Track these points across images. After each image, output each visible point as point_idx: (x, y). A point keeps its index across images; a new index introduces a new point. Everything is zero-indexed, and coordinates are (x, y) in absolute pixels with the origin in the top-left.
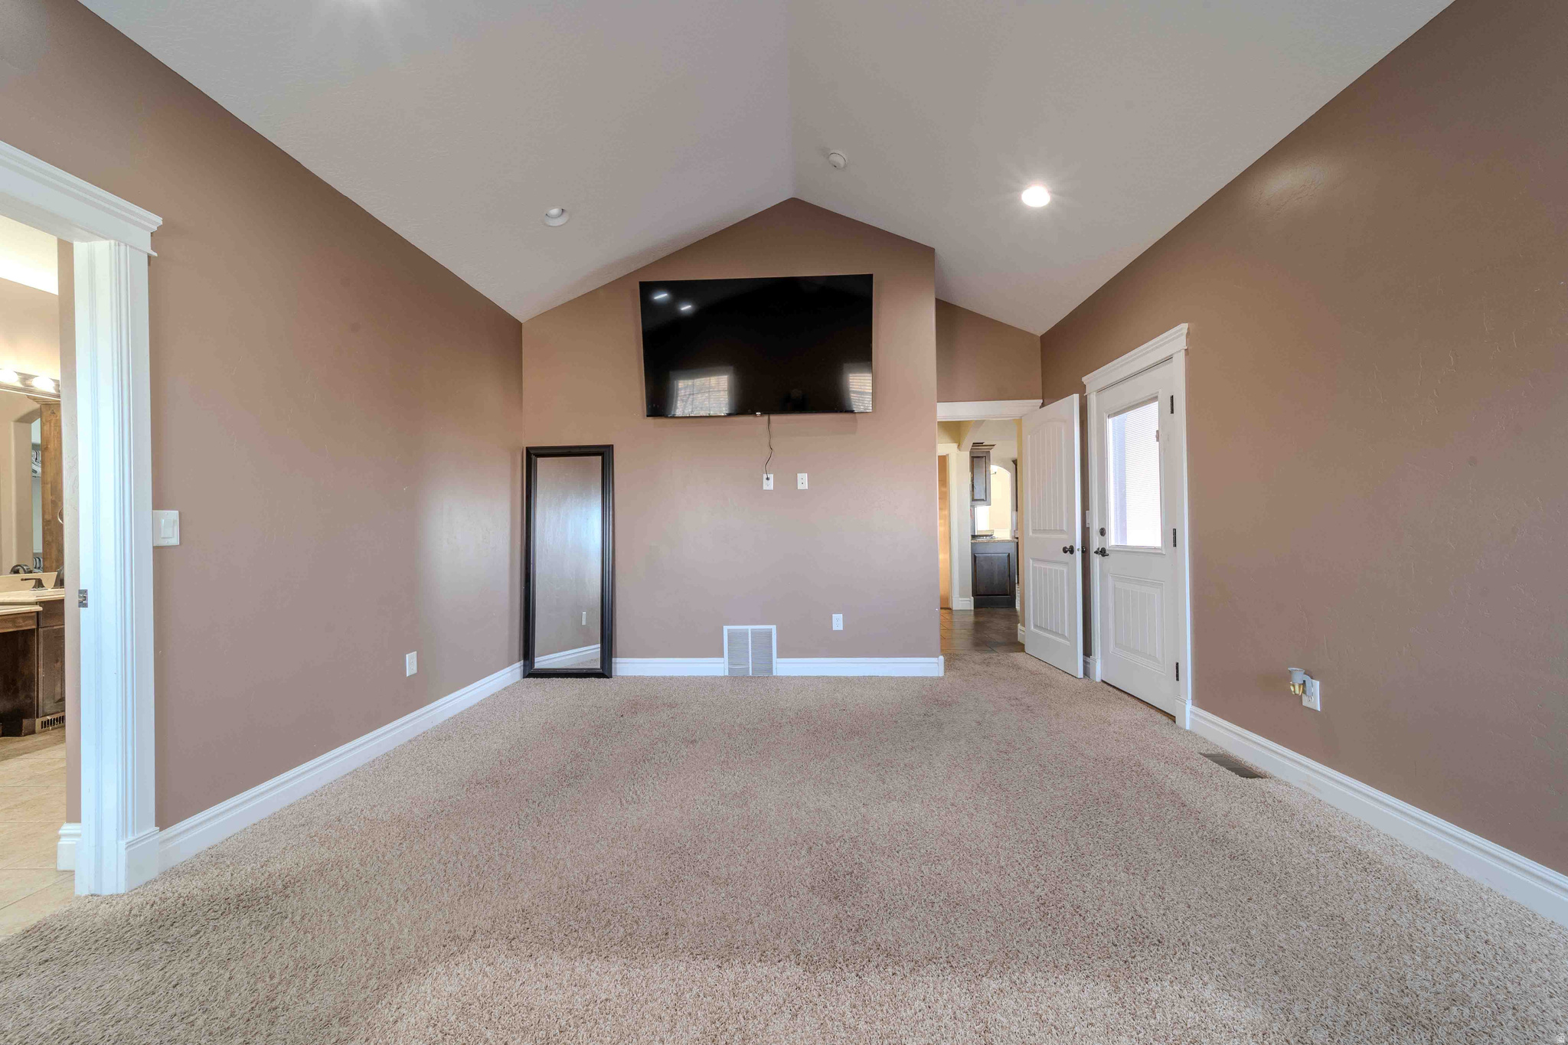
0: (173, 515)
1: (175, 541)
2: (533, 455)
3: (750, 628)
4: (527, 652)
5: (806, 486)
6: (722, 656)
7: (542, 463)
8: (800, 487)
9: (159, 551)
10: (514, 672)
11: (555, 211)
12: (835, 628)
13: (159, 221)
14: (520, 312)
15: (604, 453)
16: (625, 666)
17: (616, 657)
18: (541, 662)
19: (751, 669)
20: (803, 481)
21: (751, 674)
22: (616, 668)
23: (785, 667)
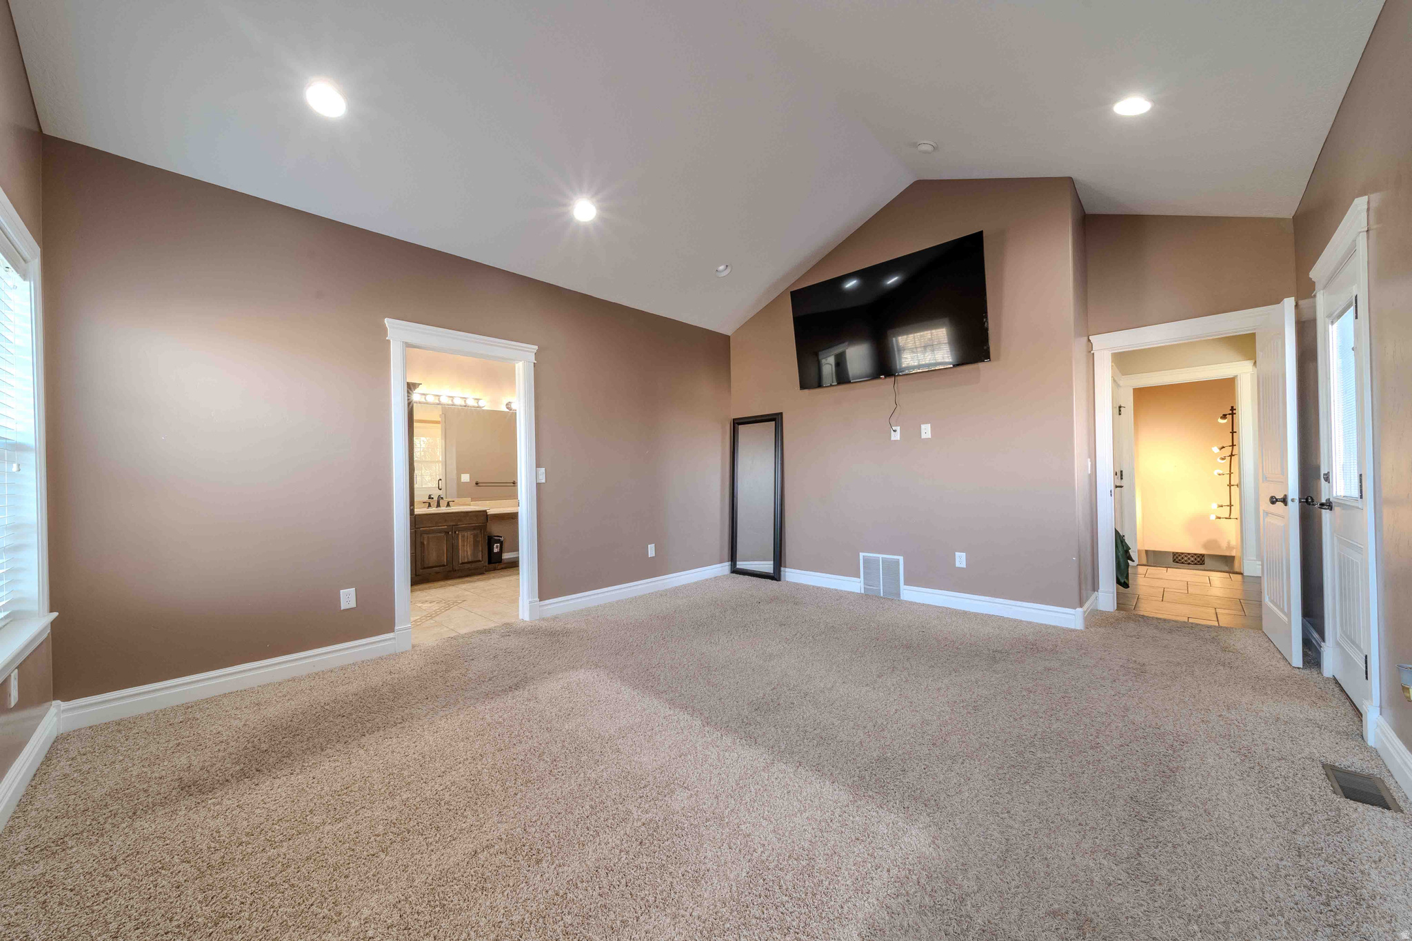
0: (543, 470)
1: (544, 481)
2: (737, 423)
3: (881, 556)
4: (733, 558)
5: (929, 435)
6: (859, 577)
7: (741, 428)
8: (924, 436)
9: (538, 485)
10: (725, 567)
11: (721, 268)
12: (958, 565)
13: (536, 347)
14: (727, 330)
15: (775, 419)
16: (791, 575)
17: (785, 567)
18: (741, 565)
19: (882, 591)
20: (926, 431)
21: (882, 595)
22: (785, 575)
23: (911, 594)
